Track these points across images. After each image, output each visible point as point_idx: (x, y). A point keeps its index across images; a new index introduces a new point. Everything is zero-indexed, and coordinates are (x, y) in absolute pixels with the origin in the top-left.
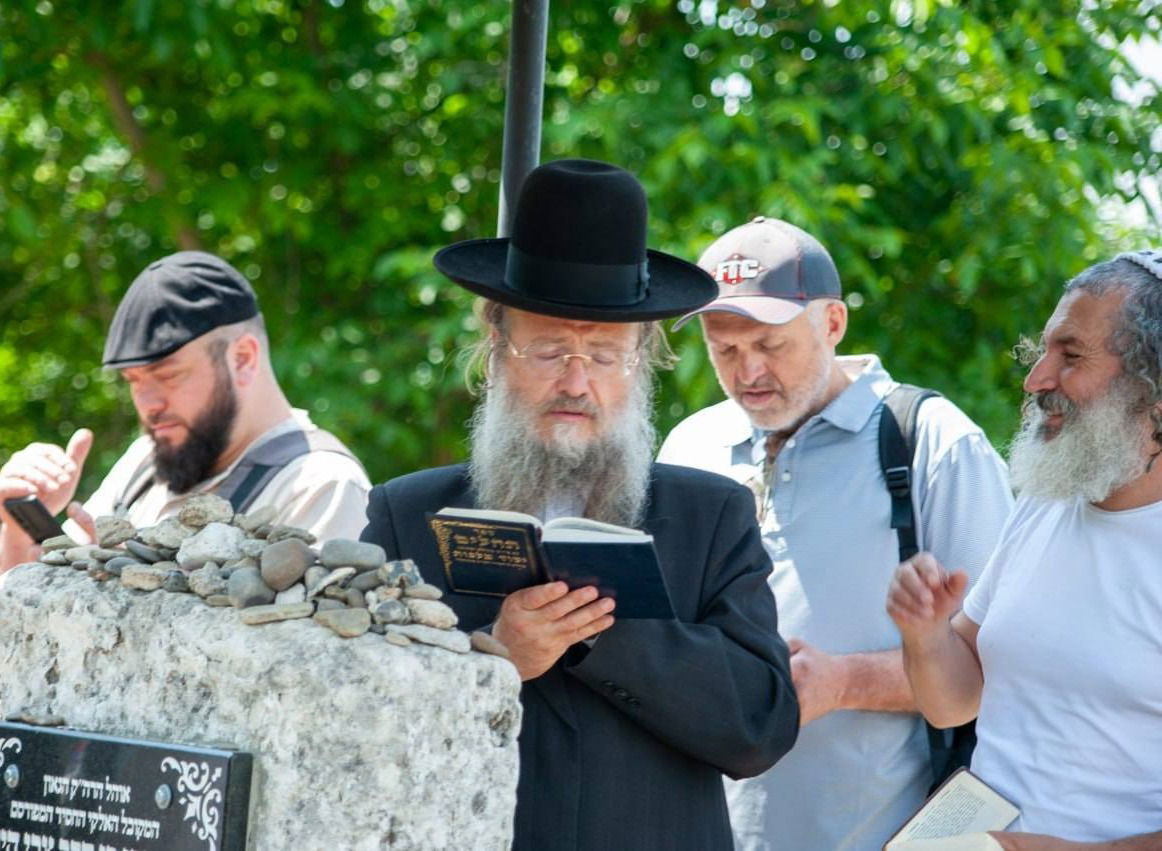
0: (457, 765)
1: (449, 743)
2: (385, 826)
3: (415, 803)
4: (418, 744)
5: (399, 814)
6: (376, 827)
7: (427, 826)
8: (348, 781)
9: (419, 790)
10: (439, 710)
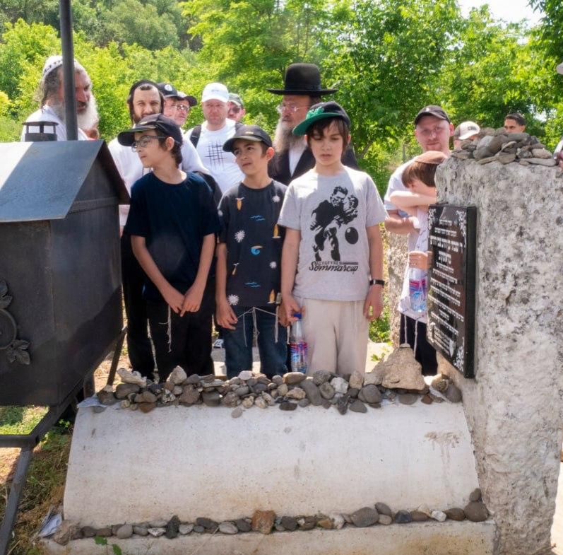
0: (548, 207)
1: (543, 199)
2: (517, 230)
3: (530, 221)
4: (529, 200)
5: (524, 225)
6: (514, 230)
7: (535, 230)
8: (504, 214)
9: (531, 217)
10: (538, 188)
